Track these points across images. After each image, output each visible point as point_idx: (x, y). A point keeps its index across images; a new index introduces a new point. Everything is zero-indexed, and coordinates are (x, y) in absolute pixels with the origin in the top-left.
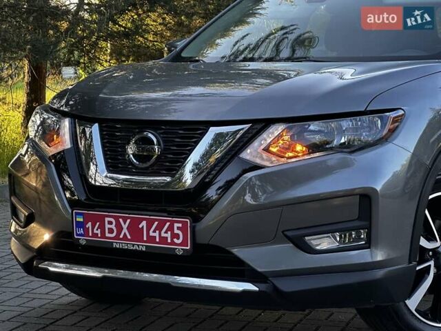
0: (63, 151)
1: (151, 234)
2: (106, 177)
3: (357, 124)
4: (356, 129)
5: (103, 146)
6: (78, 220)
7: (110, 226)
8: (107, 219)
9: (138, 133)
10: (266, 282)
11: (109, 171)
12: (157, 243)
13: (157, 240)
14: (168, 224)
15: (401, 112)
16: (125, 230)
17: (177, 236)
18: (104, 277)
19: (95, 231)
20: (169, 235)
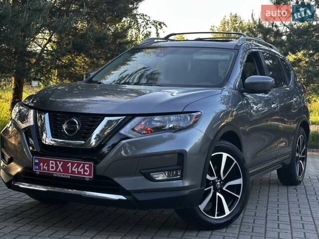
0: (30, 126)
1: (73, 170)
2: (51, 140)
3: (178, 118)
4: (177, 120)
5: (50, 125)
6: (36, 161)
7: (52, 165)
8: (51, 162)
9: (69, 118)
10: (130, 195)
11: (53, 138)
12: (76, 174)
13: (76, 173)
14: (82, 165)
15: (199, 113)
16: (60, 168)
17: (87, 171)
18: (48, 191)
19: (44, 168)
20: (82, 170)
